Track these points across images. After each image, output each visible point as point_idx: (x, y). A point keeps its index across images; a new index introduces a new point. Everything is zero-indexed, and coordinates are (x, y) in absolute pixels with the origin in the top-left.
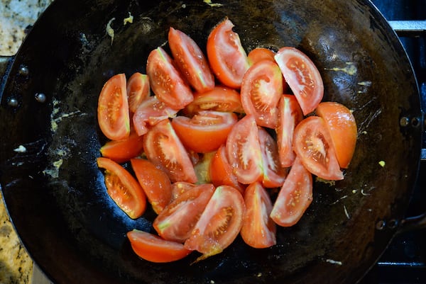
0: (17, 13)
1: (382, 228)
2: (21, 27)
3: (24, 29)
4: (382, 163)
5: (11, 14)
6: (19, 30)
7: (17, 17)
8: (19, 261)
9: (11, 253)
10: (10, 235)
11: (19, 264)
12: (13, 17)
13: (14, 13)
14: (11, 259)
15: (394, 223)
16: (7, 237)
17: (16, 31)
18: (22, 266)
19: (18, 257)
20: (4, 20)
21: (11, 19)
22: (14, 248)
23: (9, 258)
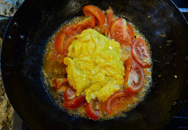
0: (7, 2)
1: (175, 105)
2: (8, 8)
3: (10, 9)
4: (176, 77)
5: (4, 2)
6: (7, 10)
7: (7, 3)
8: (7, 114)
9: (3, 110)
10: (3, 102)
11: (7, 115)
12: (5, 3)
13: (5, 2)
14: (3, 112)
15: (181, 102)
16: (1, 103)
17: (6, 10)
18: (8, 116)
19: (7, 112)
20: (1, 5)
21: (4, 5)
22: (4, 108)
23: (2, 112)
